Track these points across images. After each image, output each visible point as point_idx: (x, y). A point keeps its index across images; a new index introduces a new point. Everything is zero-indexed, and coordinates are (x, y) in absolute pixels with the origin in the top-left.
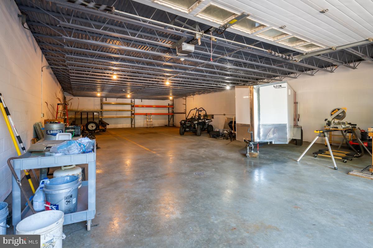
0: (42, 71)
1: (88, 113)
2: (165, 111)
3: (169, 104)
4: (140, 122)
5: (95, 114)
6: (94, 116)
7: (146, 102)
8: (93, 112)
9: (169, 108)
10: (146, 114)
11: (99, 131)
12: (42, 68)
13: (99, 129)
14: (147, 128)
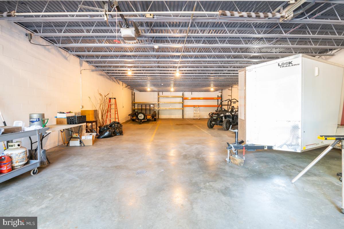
0: (81, 73)
1: (147, 105)
2: (215, 103)
3: (218, 96)
4: (190, 114)
5: (151, 106)
6: (151, 108)
7: (196, 94)
8: (150, 104)
9: (218, 100)
10: (194, 106)
11: (146, 120)
12: (81, 71)
13: (146, 119)
14: (194, 119)
